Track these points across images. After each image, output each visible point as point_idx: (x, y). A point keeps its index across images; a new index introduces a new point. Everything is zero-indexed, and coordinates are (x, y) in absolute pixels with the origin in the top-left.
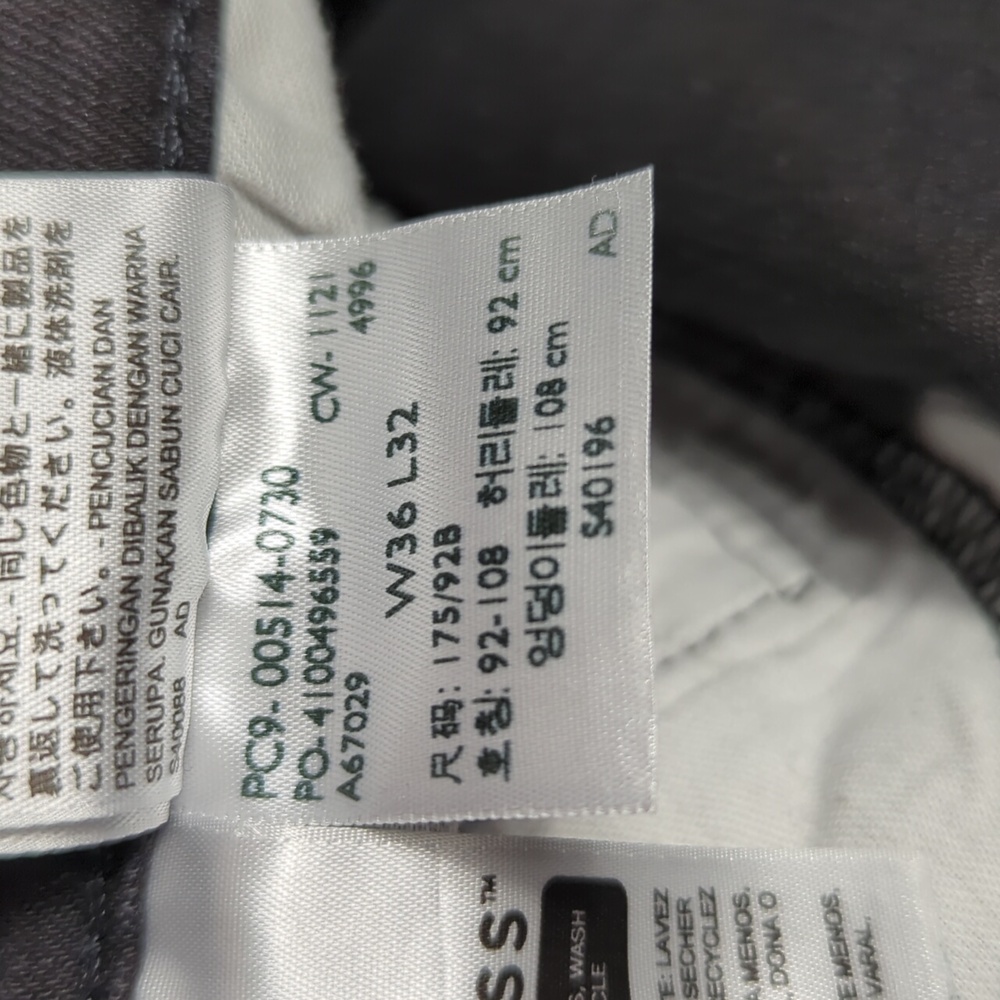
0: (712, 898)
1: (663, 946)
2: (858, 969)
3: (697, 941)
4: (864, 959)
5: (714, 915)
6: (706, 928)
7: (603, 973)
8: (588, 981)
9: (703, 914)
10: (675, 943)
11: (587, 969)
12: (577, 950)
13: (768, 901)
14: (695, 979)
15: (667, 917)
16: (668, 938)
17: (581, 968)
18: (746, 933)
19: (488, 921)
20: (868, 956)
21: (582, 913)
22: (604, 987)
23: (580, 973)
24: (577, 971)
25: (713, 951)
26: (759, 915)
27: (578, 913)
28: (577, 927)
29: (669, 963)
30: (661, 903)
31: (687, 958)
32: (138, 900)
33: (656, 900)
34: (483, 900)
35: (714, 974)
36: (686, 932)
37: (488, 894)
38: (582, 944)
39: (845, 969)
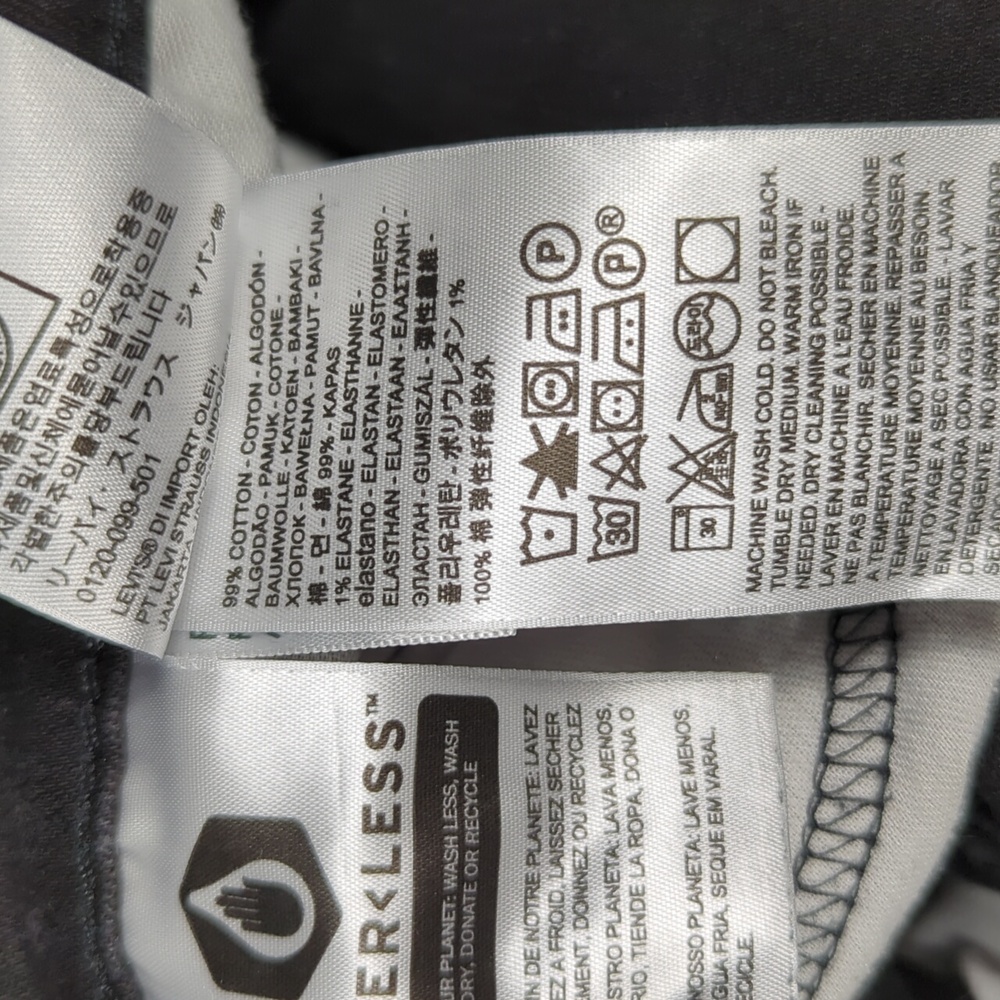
0: (578, 712)
1: (531, 749)
2: (700, 769)
3: (562, 746)
4: (707, 761)
5: (580, 725)
6: (572, 736)
7: (475, 770)
8: (460, 775)
9: (569, 725)
10: (542, 746)
11: (459, 765)
12: (451, 751)
13: (627, 715)
14: (560, 776)
15: (536, 727)
16: (537, 744)
17: (455, 765)
18: (606, 740)
19: (372, 728)
20: (711, 759)
21: (456, 722)
22: (475, 780)
23: (454, 769)
24: (450, 767)
25: (577, 755)
26: (619, 725)
27: (451, 723)
28: (451, 734)
29: (537, 763)
30: (529, 715)
31: (554, 758)
32: (120, 720)
33: (526, 713)
34: (368, 712)
35: (577, 771)
36: (553, 738)
37: (372, 709)
38: (455, 746)
39: (689, 769)
